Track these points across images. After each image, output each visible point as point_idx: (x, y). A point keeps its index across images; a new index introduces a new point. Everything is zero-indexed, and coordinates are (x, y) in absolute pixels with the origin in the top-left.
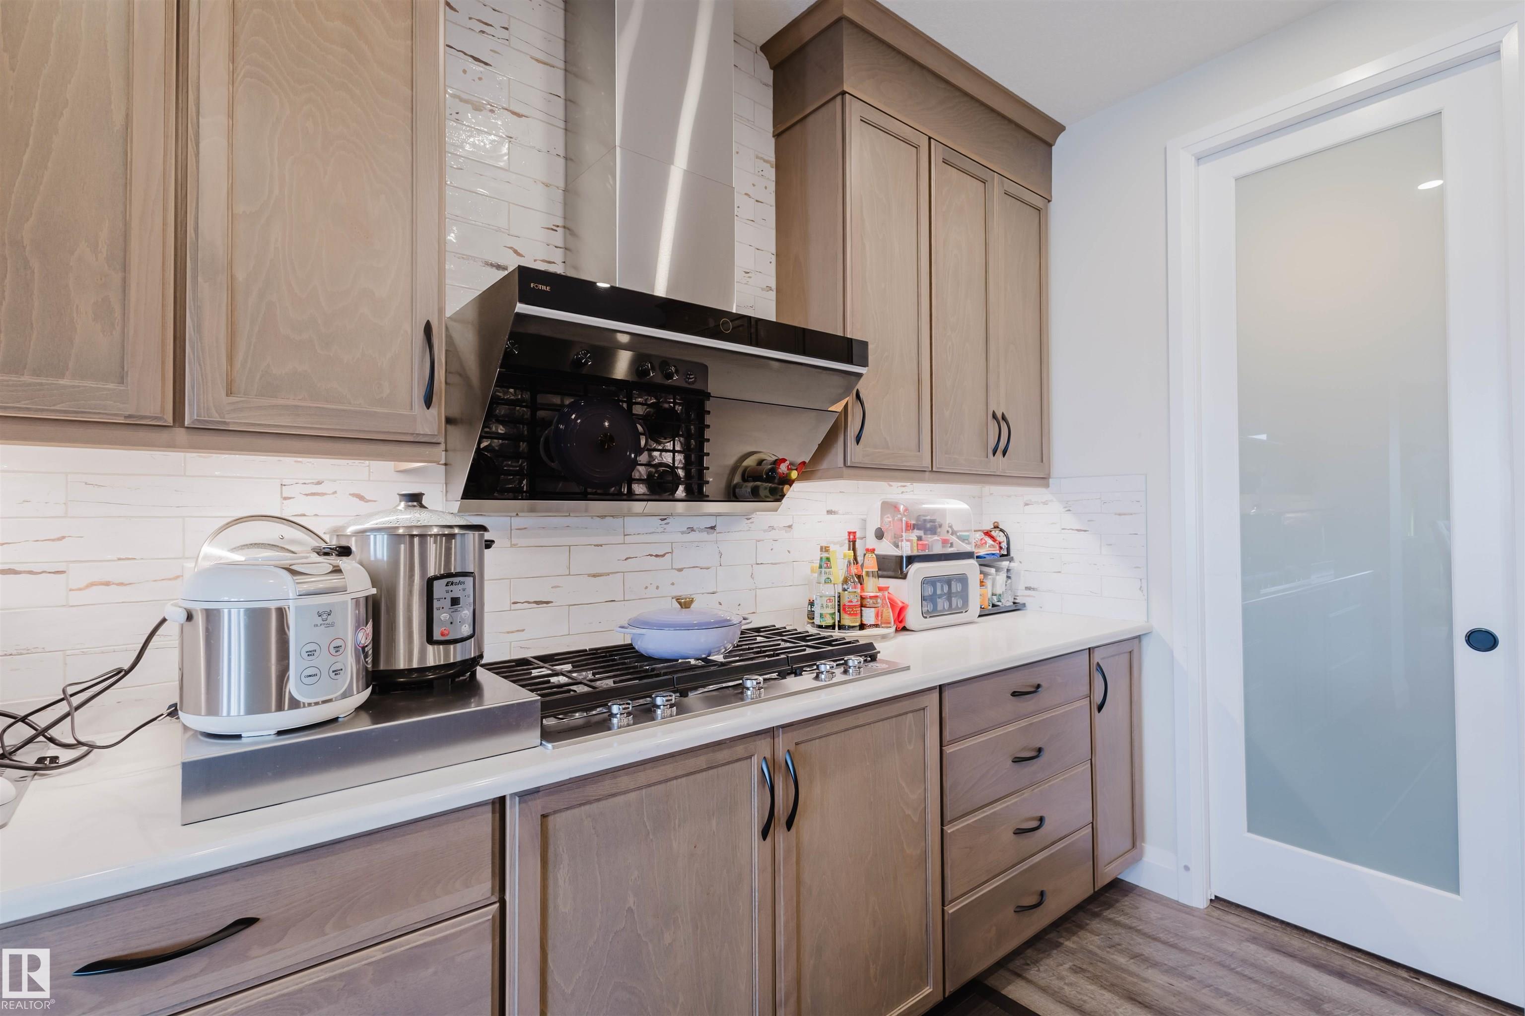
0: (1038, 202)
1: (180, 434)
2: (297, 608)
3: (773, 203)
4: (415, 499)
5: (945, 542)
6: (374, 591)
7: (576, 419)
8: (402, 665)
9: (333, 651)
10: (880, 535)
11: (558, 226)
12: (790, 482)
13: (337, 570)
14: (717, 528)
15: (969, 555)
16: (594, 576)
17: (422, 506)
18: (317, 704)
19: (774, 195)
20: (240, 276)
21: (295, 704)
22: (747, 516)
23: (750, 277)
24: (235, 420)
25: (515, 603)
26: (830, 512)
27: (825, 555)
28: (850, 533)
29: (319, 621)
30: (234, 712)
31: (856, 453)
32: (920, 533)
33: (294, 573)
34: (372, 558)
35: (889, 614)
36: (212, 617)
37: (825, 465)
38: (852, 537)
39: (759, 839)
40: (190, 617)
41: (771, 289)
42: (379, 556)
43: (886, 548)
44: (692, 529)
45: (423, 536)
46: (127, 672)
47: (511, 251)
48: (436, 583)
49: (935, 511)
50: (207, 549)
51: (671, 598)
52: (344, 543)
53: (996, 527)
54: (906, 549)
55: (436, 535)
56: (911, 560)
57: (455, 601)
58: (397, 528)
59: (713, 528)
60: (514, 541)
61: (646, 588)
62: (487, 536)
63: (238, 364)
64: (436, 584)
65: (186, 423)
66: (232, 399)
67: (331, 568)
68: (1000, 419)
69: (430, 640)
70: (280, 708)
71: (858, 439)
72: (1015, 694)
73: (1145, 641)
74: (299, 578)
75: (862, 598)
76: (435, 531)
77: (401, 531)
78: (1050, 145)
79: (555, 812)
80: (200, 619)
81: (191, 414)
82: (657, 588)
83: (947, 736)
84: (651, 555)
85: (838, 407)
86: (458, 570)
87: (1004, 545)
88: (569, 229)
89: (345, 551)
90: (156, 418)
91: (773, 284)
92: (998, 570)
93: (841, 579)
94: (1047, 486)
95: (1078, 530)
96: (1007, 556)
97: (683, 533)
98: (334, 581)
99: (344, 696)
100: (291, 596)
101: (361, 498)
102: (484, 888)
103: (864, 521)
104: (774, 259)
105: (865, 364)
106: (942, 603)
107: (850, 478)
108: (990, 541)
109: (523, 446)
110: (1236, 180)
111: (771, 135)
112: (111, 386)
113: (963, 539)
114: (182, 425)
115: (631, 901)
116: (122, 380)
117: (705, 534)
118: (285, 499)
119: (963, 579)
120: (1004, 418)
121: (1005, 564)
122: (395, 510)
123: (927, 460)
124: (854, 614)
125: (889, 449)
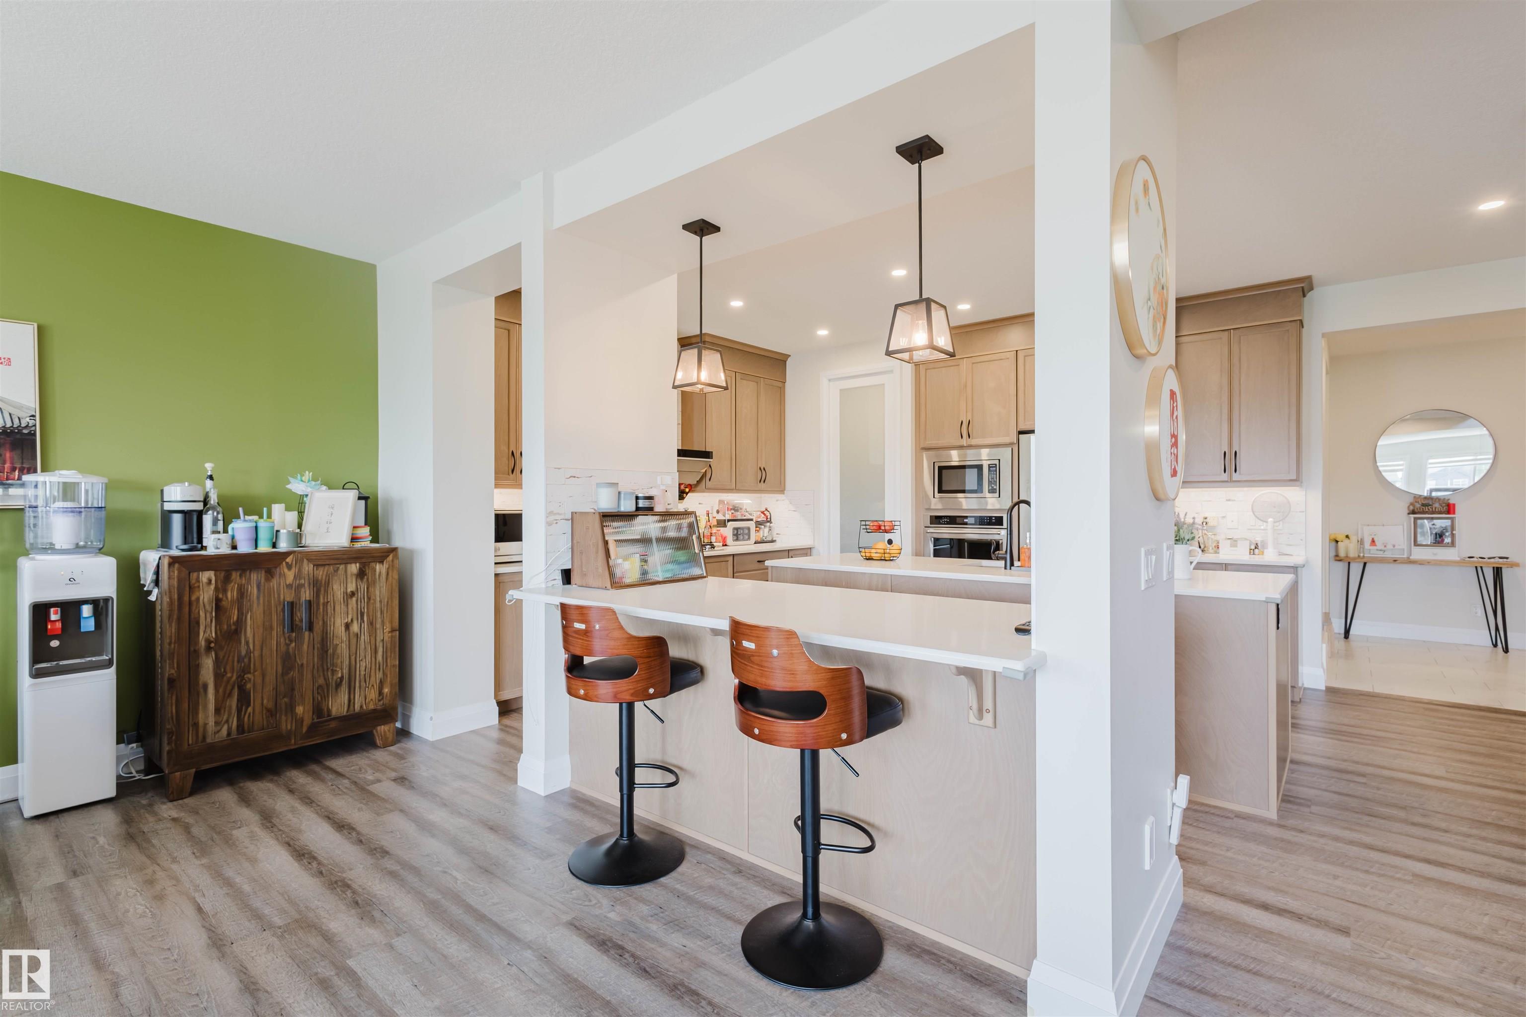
0: (780, 384)
5: (742, 515)
10: (718, 512)
12: (687, 494)
15: (752, 520)
26: (700, 504)
31: (709, 484)
32: (733, 511)
35: (720, 539)
37: (698, 488)
43: (720, 517)
49: (740, 503)
53: (766, 510)
54: (728, 517)
56: (729, 521)
68: (763, 470)
71: (710, 480)
72: (758, 561)
73: (812, 550)
75: (711, 533)
78: (786, 362)
83: (735, 571)
85: (704, 471)
87: (769, 517)
92: (765, 526)
93: (704, 527)
94: (784, 494)
95: (795, 511)
96: (770, 522)
103: (712, 507)
105: (712, 458)
106: (741, 537)
107: (707, 492)
108: (763, 515)
110: (840, 392)
113: (750, 514)
119: (749, 529)
120: (764, 469)
121: (768, 524)
123: (733, 486)
124: (708, 538)
125: (720, 482)
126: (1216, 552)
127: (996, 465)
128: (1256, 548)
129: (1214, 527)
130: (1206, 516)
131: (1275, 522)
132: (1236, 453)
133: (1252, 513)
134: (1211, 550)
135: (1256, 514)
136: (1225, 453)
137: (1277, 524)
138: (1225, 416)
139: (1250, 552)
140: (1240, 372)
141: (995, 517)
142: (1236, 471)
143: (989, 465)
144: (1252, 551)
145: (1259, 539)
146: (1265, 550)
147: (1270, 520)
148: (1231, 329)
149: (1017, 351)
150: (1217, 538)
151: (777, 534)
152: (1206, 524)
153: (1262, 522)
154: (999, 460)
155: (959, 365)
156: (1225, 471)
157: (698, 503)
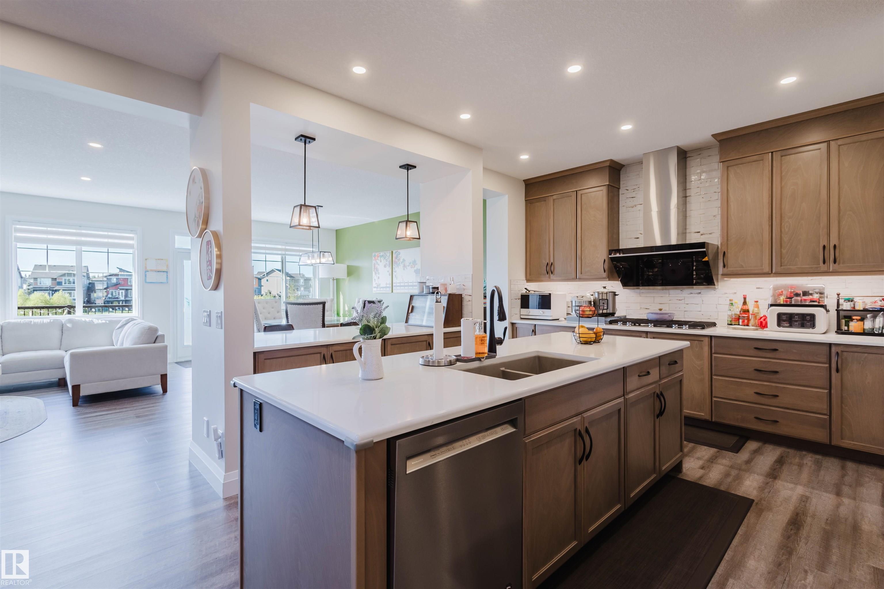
4: (605, 287)
14: (701, 293)
16: (660, 304)
20: (582, 258)
25: (641, 308)
27: (731, 302)
28: (744, 295)
34: (595, 296)
44: (692, 293)
45: (605, 293)
47: (640, 234)
51: (684, 311)
57: (603, 303)
59: (700, 293)
60: (641, 295)
61: (676, 308)
63: (582, 270)
64: (600, 300)
66: (581, 275)
77: (600, 292)
82: (680, 308)
84: (678, 300)
86: (606, 299)
89: (592, 295)
97: (688, 294)
114: (577, 279)
116: (571, 274)
117: (697, 295)
122: (601, 289)
123: (767, 269)
124: (736, 321)
125: (743, 267)
157: (756, 288)
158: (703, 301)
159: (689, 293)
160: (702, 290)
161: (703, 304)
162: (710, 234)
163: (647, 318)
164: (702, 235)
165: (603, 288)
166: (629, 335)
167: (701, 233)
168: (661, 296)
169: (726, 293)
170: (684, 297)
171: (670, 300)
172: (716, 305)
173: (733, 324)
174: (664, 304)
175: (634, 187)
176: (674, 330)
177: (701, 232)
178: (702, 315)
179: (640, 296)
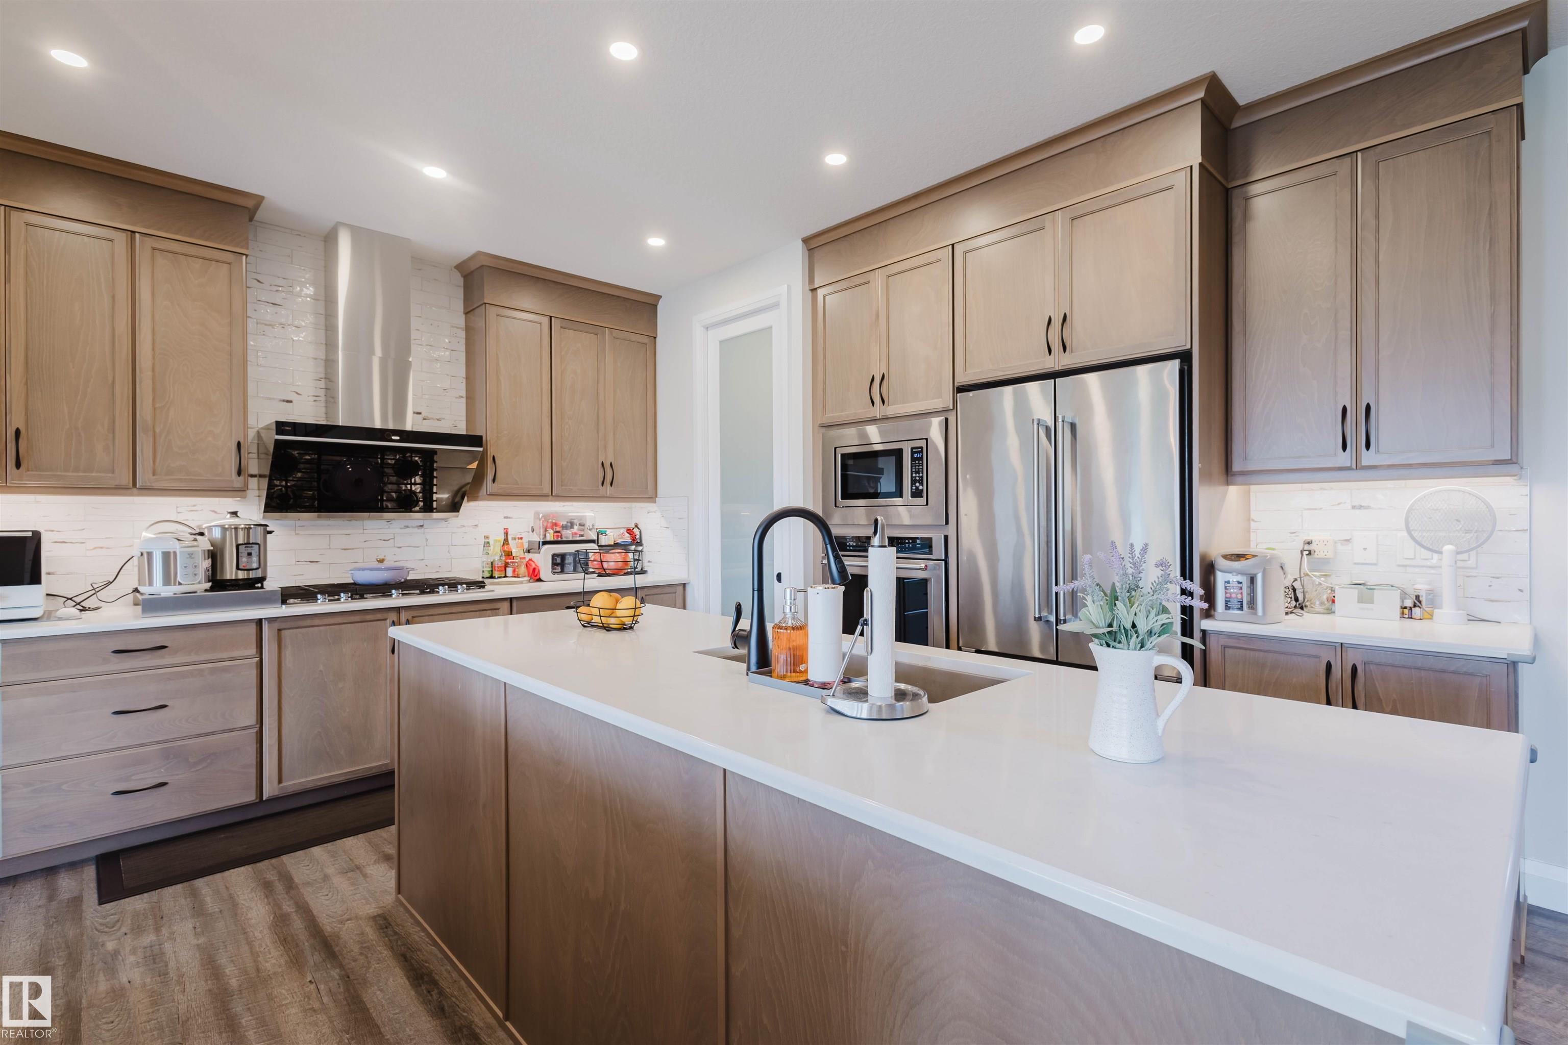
0: (644, 340)
1: (135, 490)
2: (180, 552)
3: (464, 350)
4: (235, 514)
5: (579, 533)
6: (212, 548)
7: (349, 468)
8: (228, 577)
9: (194, 567)
10: (533, 530)
11: (322, 378)
13: (195, 540)
14: (425, 527)
15: (598, 541)
16: (345, 549)
17: (237, 516)
18: (188, 584)
19: (464, 346)
20: (158, 430)
21: (180, 584)
22: (445, 520)
23: (447, 392)
24: (157, 485)
25: (298, 561)
26: (506, 518)
27: (487, 540)
28: (505, 529)
29: (188, 556)
30: (158, 585)
31: (492, 487)
32: (564, 529)
33: (179, 540)
34: (214, 536)
35: (524, 571)
36: (150, 554)
37: (478, 493)
38: (505, 531)
39: (390, 654)
40: (142, 554)
41: (462, 397)
42: (217, 536)
43: (534, 537)
44: (408, 527)
45: (236, 529)
46: (111, 583)
47: (294, 393)
48: (240, 547)
49: (579, 516)
50: (144, 534)
52: (202, 531)
53: (636, 526)
54: (549, 537)
55: (242, 528)
56: (549, 543)
57: (250, 554)
58: (225, 525)
59: (422, 526)
60: (297, 532)
62: (268, 529)
63: (157, 464)
65: (137, 487)
66: (155, 477)
67: (193, 539)
68: (608, 467)
69: (238, 568)
70: (175, 584)
71: (495, 482)
73: (687, 586)
74: (180, 542)
76: (243, 526)
77: (227, 526)
78: (655, 308)
79: (285, 629)
80: (145, 555)
81: (139, 484)
84: (381, 540)
85: (473, 466)
86: (253, 542)
87: (638, 537)
88: (328, 379)
89: (202, 534)
90: (126, 486)
91: (464, 394)
94: (656, 502)
95: (666, 528)
96: (640, 544)
97: (401, 528)
98: (195, 543)
99: (199, 583)
100: (178, 548)
101: (215, 512)
102: (253, 651)
104: (464, 381)
106: (568, 568)
108: (628, 535)
109: (315, 484)
110: (720, 342)
111: (462, 313)
112: (110, 475)
113: (598, 533)
114: (136, 487)
115: (321, 668)
116: (113, 472)
117: (416, 529)
118: (179, 513)
119: (587, 554)
120: (610, 465)
121: (634, 547)
122: (225, 518)
123: (547, 490)
124: (501, 571)
125: (518, 484)
126: (1330, 611)
127: (922, 448)
128: (1415, 606)
129: (1326, 561)
130: (1309, 538)
131: (1458, 553)
132: (1368, 408)
133: (1405, 534)
134: (1318, 607)
135: (1415, 534)
136: (1344, 410)
137: (1464, 556)
138: (1345, 334)
139: (1403, 613)
140: (1377, 240)
141: (922, 539)
142: (1368, 446)
143: (912, 449)
144: (1406, 611)
145: (1421, 587)
146: (1437, 612)
147: (1448, 548)
148: (1356, 152)
149: (953, 245)
150: (1334, 581)
151: (649, 562)
152: (1310, 553)
153: (1430, 553)
154: (927, 439)
155: (867, 283)
156: (1344, 447)
157: (503, 518)
158: (427, 540)
159: (403, 527)
160: (425, 521)
161: (427, 545)
162: (438, 420)
163: (353, 582)
164: (424, 419)
165: (229, 516)
166: (359, 620)
167: (424, 415)
168: (347, 532)
169: (464, 526)
170: (394, 534)
171: (365, 541)
172: (449, 546)
173: (496, 577)
174: (353, 549)
175: (280, 282)
176: (443, 596)
177: (422, 413)
178: (426, 566)
179: (296, 534)
